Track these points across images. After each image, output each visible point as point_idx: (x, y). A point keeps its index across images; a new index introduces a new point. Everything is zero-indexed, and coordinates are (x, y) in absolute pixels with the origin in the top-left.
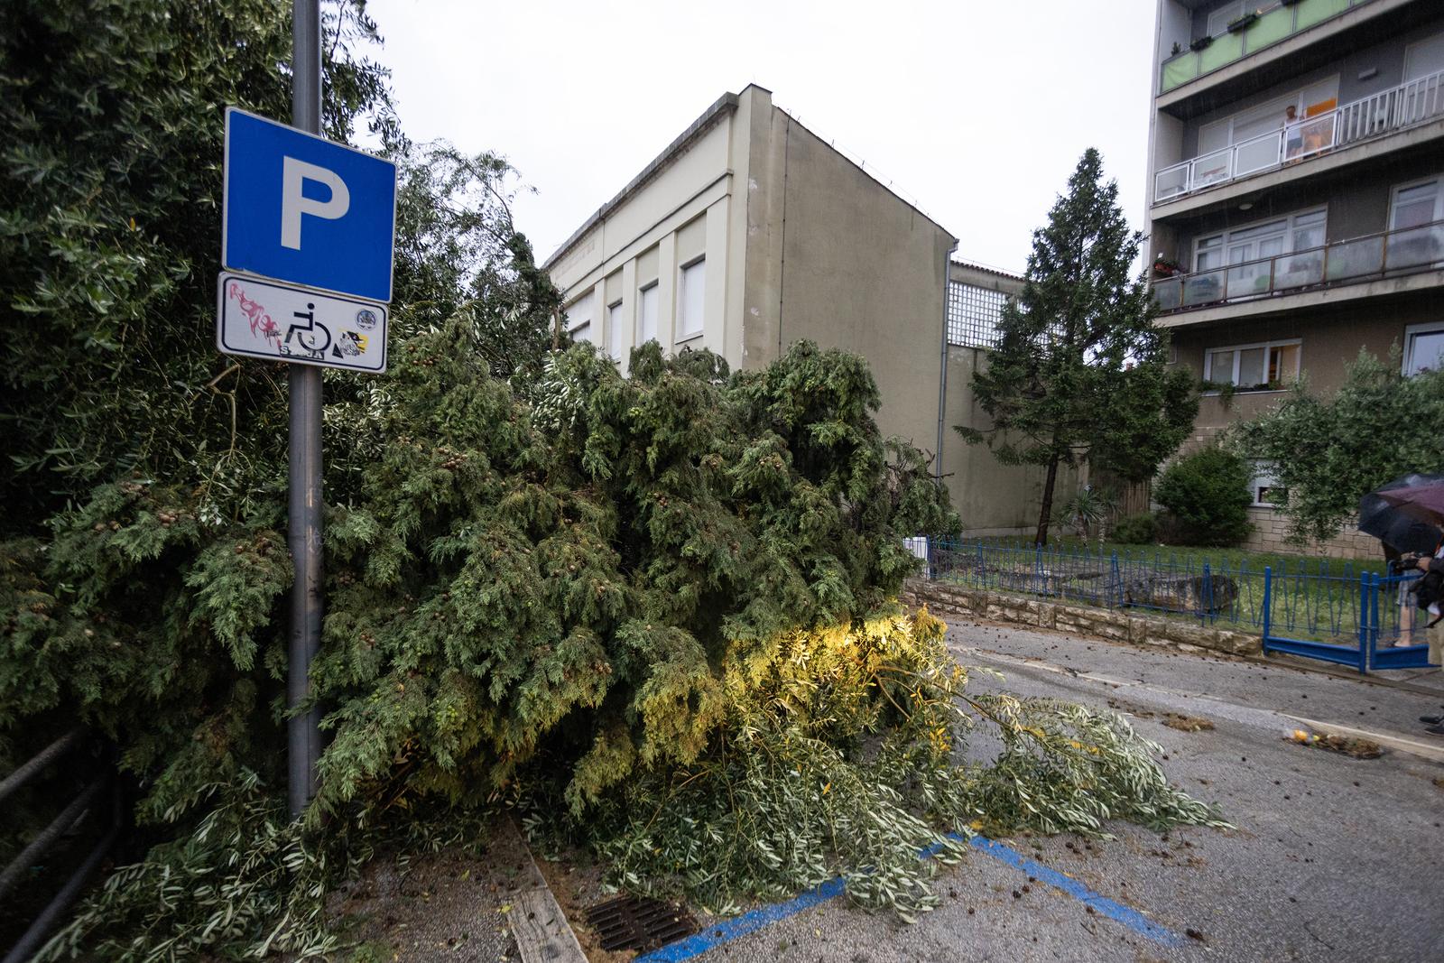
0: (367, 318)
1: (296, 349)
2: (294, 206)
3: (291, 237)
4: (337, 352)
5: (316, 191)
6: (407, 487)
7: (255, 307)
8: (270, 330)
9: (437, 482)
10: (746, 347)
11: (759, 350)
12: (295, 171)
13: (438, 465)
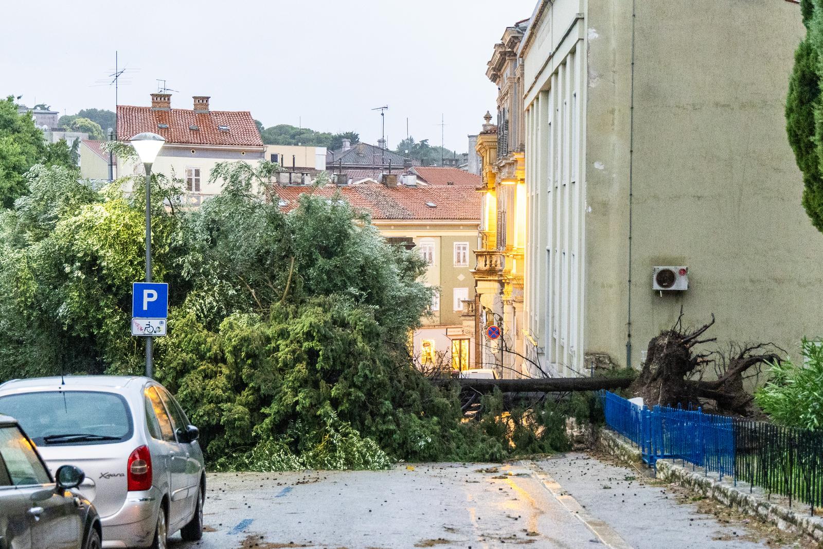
0: (162, 323)
1: (146, 332)
2: (146, 300)
3: (145, 308)
4: (155, 332)
5: (150, 296)
6: (172, 365)
7: (138, 325)
8: (141, 330)
9: (178, 364)
10: (590, 204)
11: (605, 205)
12: (146, 292)
13: (179, 359)
